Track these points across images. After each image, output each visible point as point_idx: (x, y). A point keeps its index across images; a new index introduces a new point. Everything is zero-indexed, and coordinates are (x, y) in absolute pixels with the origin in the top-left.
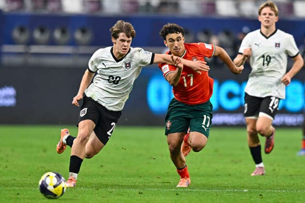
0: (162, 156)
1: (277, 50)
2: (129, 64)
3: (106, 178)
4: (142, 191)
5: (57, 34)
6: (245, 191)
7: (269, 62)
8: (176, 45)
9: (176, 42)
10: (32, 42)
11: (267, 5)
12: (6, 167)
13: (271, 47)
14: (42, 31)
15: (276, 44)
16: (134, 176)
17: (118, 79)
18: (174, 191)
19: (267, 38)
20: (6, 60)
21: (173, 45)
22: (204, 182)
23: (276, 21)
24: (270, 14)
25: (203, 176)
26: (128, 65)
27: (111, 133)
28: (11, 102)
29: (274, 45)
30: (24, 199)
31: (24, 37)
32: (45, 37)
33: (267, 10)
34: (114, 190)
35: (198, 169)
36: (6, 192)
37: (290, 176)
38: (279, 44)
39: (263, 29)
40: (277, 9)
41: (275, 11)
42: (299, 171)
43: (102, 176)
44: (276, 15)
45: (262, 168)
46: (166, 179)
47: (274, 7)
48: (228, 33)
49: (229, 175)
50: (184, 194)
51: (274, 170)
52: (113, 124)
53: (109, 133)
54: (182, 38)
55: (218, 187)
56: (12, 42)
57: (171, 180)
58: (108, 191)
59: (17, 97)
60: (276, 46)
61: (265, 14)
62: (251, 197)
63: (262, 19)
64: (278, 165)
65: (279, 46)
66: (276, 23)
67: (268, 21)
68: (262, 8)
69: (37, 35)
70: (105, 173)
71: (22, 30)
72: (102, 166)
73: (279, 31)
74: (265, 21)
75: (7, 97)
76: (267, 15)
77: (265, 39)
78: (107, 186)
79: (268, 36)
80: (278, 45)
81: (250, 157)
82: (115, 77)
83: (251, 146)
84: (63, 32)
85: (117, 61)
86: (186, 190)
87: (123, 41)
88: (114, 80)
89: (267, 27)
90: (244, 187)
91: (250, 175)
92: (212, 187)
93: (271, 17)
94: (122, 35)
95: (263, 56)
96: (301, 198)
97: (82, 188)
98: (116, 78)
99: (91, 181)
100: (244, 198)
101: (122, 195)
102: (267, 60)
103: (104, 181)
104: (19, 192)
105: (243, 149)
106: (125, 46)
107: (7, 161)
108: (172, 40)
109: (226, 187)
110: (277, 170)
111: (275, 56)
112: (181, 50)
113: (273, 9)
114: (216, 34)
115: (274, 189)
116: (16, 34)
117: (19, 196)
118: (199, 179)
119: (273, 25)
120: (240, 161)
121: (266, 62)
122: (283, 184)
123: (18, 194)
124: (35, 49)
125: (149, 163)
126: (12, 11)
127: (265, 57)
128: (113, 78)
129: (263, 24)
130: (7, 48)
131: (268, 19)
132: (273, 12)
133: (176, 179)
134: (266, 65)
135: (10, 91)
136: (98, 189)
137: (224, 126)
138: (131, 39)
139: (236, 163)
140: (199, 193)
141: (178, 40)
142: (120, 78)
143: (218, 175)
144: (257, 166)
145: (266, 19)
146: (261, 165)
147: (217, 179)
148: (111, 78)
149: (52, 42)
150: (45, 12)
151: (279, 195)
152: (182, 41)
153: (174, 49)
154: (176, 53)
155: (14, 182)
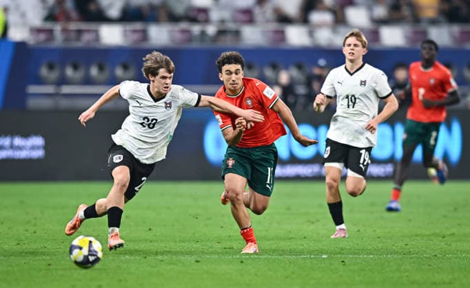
0: (223, 216)
1: (363, 89)
2: (170, 103)
3: (156, 244)
4: (199, 259)
5: (94, 71)
6: (324, 256)
7: (354, 103)
8: (234, 79)
9: (234, 75)
10: (63, 81)
11: (352, 35)
12: (35, 232)
13: (356, 86)
14: (75, 67)
15: (362, 82)
16: (189, 240)
17: (154, 121)
18: (238, 258)
19: (351, 74)
20: (33, 103)
21: (231, 78)
22: (274, 247)
23: (364, 54)
24: (355, 45)
25: (272, 239)
26: (168, 105)
27: (139, 188)
28: (39, 153)
29: (359, 82)
30: (56, 270)
31: (54, 75)
32: (79, 75)
33: (352, 40)
34: (165, 257)
35: (267, 231)
36: (34, 263)
37: (379, 238)
38: (365, 82)
39: (348, 64)
40: (364, 38)
41: (361, 41)
42: (389, 232)
43: (151, 241)
44: (364, 47)
45: (344, 230)
46: (228, 244)
47: (360, 36)
48: (300, 67)
49: (305, 237)
50: (250, 261)
51: (359, 231)
52: (144, 178)
53: (136, 189)
54: (242, 72)
55: (291, 252)
56: (40, 81)
57: (235, 245)
58: (158, 259)
59: (46, 147)
60: (361, 84)
61: (349, 45)
62: (331, 264)
63: (346, 51)
64: (364, 225)
65: (365, 85)
66: (364, 56)
67: (353, 54)
68: (347, 38)
69: (69, 72)
70: (155, 238)
71: (51, 67)
72: (150, 229)
73: (367, 65)
74: (350, 53)
75: (33, 148)
76: (352, 47)
77: (349, 75)
78: (157, 253)
79: (352, 72)
80: (363, 83)
81: (330, 216)
82: (150, 118)
83: (330, 202)
84: (101, 68)
85: (156, 100)
86: (252, 256)
87: (164, 78)
88: (150, 123)
89: (352, 61)
90: (322, 252)
91: (329, 237)
92: (283, 252)
93: (356, 49)
94: (162, 72)
95: (347, 97)
96: (392, 264)
97: (127, 257)
98: (152, 120)
99: (137, 248)
100: (323, 265)
101: (174, 264)
102: (351, 100)
103: (153, 247)
104: (50, 262)
105: (320, 206)
106: (167, 84)
107: (35, 225)
108: (230, 73)
109: (301, 253)
110: (362, 230)
111: (360, 97)
112: (238, 86)
113: (359, 38)
114: (287, 68)
115: (359, 254)
116: (44, 71)
117: (51, 267)
118: (268, 243)
119: (359, 58)
120: (318, 221)
121: (350, 103)
122: (370, 247)
123: (50, 265)
124: (66, 89)
125: (207, 225)
126: (39, 43)
127: (350, 97)
128: (148, 121)
129: (348, 57)
130: (33, 89)
131: (353, 52)
132: (359, 43)
133: (240, 243)
134: (351, 107)
135: (38, 141)
136: (145, 258)
137: (298, 178)
138: (172, 74)
139: (313, 223)
140: (268, 260)
141: (236, 74)
142: (156, 120)
143: (292, 238)
144: (338, 227)
145: (351, 51)
146: (343, 226)
147: (289, 244)
148: (146, 120)
149: (88, 81)
150: (79, 44)
151: (365, 261)
152: (241, 76)
153: (231, 84)
154: (232, 89)
155: (44, 250)
